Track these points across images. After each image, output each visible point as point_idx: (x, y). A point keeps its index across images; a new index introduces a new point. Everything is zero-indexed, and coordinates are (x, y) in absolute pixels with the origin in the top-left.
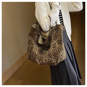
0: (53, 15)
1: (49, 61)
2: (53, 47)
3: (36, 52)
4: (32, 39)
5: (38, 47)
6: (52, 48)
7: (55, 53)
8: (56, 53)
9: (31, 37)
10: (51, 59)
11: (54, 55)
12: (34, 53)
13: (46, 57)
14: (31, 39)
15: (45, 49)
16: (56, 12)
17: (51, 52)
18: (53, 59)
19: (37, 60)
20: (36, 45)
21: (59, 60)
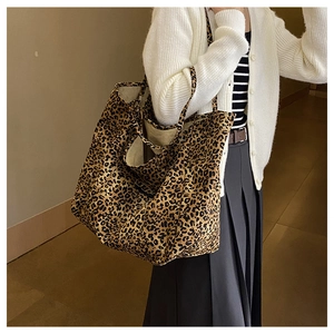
0: (209, 69)
1: (142, 241)
2: (173, 191)
3: (103, 194)
4: (106, 142)
5: (121, 176)
6: (167, 195)
7: (172, 215)
8: (176, 216)
9: (103, 131)
10: (150, 236)
11: (164, 225)
12: (97, 195)
13: (133, 222)
14: (104, 138)
15: (145, 194)
16: (222, 61)
17: (156, 210)
18: (155, 237)
19: (100, 227)
20: (113, 165)
21: (178, 248)
